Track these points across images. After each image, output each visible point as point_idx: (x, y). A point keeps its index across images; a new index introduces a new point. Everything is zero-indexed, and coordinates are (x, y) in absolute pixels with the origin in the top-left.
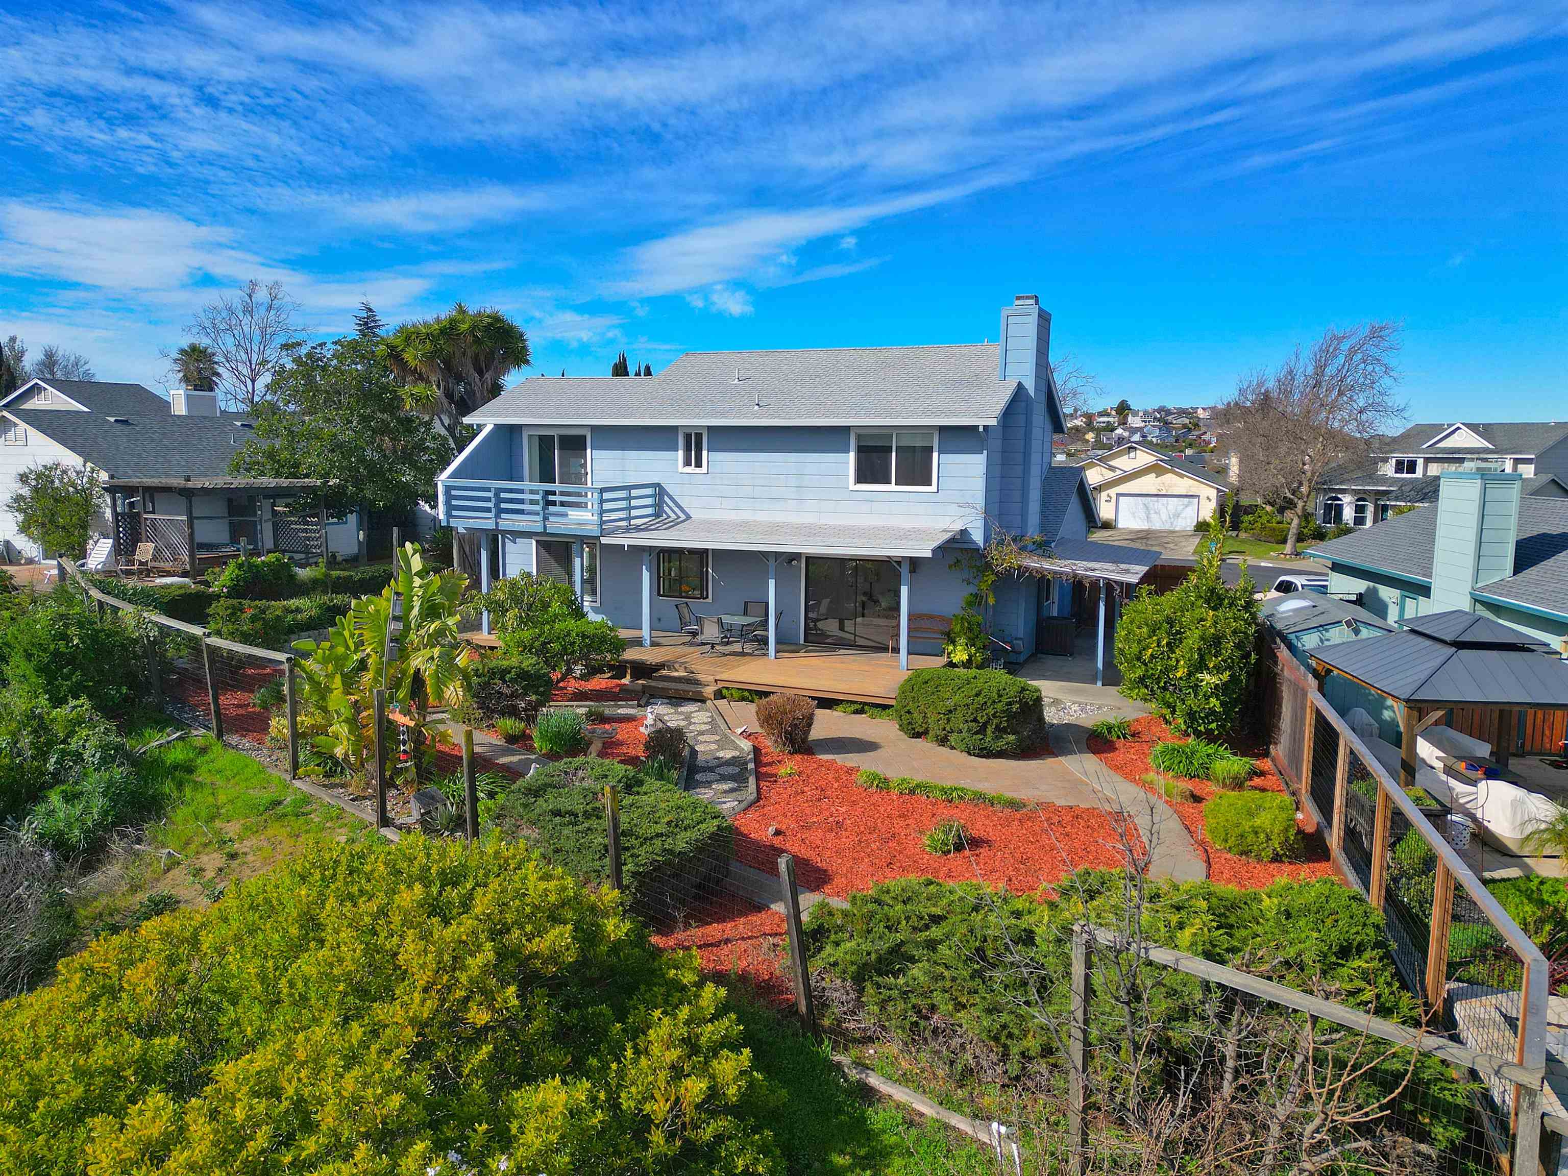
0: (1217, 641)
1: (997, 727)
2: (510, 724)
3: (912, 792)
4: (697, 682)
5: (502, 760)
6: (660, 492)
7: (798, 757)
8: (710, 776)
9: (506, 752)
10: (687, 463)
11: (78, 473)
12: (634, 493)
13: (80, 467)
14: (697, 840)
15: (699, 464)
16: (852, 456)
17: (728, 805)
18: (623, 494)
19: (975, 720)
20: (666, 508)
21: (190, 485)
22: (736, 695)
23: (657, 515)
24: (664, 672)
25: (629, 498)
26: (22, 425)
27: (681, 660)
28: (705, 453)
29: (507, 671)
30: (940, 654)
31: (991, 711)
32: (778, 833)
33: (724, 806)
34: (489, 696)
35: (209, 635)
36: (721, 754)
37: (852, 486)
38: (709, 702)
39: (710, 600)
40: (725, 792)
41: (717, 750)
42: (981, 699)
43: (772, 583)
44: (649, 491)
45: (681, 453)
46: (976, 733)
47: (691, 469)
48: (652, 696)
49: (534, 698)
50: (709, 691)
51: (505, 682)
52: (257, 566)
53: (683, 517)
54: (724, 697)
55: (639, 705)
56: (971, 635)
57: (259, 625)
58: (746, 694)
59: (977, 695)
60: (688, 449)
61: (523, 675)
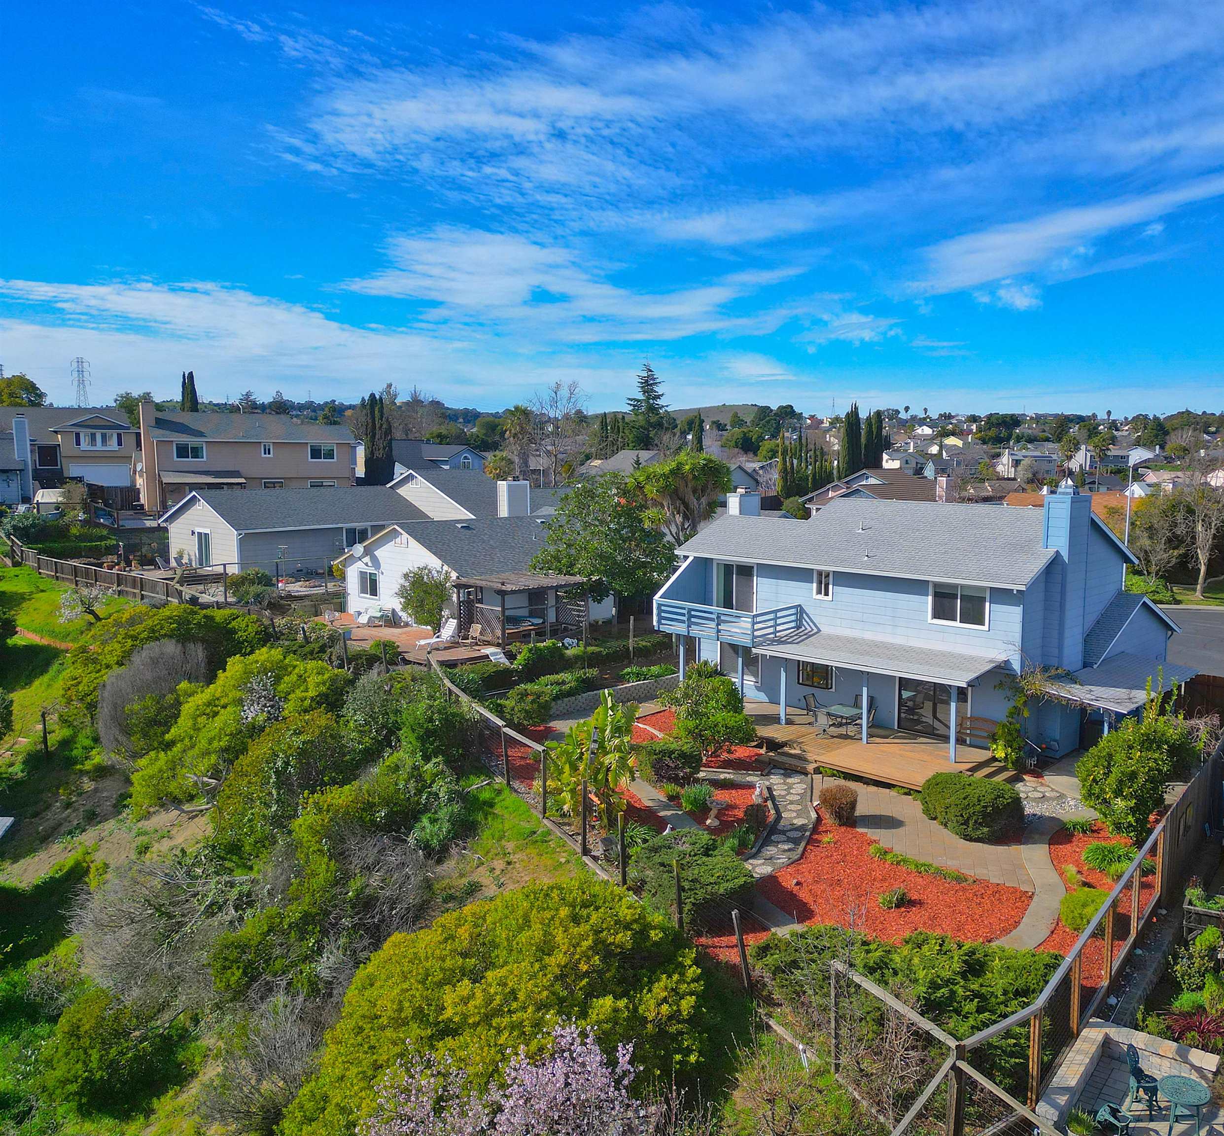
0: (1133, 776)
1: (976, 822)
2: (671, 788)
3: (898, 863)
4: (805, 760)
5: (662, 814)
6: (800, 611)
7: (843, 829)
8: (782, 837)
9: (666, 807)
10: (819, 592)
11: (438, 572)
12: (779, 615)
13: (439, 569)
14: (731, 888)
15: (827, 594)
16: (930, 599)
17: (781, 861)
18: (772, 616)
19: (962, 815)
20: (804, 623)
21: (504, 588)
22: (829, 771)
23: (798, 627)
24: (786, 749)
25: (776, 618)
26: (405, 536)
27: (800, 740)
28: (831, 587)
29: (673, 752)
30: (988, 749)
31: (971, 810)
32: (798, 884)
33: (779, 861)
34: (661, 768)
35: (505, 726)
36: (795, 821)
37: (930, 620)
38: (809, 776)
39: (833, 690)
40: (785, 851)
41: (795, 818)
42: (966, 802)
43: (865, 689)
44: (793, 611)
45: (815, 585)
46: (962, 824)
47: (821, 597)
48: (775, 767)
49: (688, 770)
50: (811, 767)
51: (671, 759)
52: (540, 650)
53: (815, 630)
54: (821, 773)
55: (762, 775)
56: (1010, 738)
57: (535, 706)
58: (835, 772)
59: (964, 799)
60: (820, 583)
61: (683, 755)
